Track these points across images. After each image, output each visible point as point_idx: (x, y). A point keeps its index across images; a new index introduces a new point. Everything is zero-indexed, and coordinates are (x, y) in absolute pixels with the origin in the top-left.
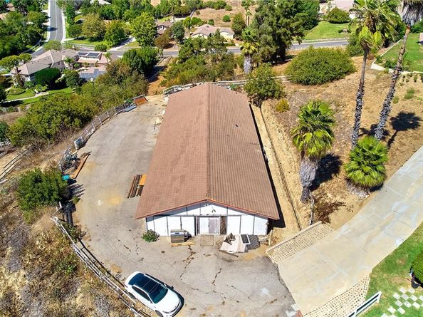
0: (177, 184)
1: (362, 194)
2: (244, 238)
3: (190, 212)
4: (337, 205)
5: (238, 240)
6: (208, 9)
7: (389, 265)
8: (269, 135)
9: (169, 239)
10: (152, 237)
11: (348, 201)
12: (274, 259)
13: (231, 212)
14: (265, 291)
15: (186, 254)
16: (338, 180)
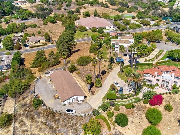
0: (66, 94)
1: (99, 88)
2: (81, 101)
3: (71, 98)
4: (95, 91)
5: (80, 101)
6: (29, 28)
7: (104, 98)
8: (77, 80)
9: (68, 104)
10: (65, 105)
11: (96, 90)
12: (87, 102)
13: (78, 97)
14: (87, 106)
15: (72, 106)
16: (94, 87)
